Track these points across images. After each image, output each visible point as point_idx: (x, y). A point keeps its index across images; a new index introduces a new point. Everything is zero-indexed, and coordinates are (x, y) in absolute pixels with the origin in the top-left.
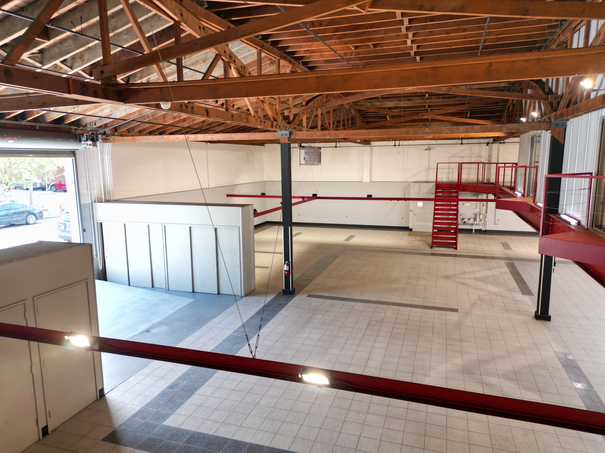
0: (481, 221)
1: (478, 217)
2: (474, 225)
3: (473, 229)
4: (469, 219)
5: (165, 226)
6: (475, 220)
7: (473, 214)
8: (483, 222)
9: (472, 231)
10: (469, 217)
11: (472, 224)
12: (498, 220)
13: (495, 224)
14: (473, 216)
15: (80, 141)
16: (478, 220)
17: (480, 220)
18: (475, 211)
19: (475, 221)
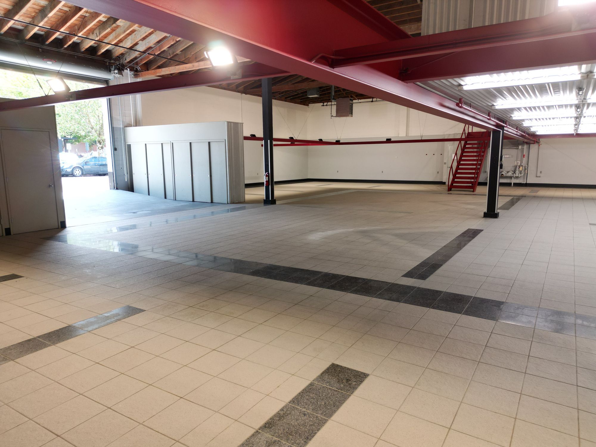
0: (521, 174)
1: (517, 169)
2: (513, 178)
3: (511, 183)
4: (508, 172)
5: (172, 143)
6: (515, 172)
7: (513, 166)
8: (522, 174)
9: (511, 185)
10: (508, 170)
11: (511, 177)
12: (541, 172)
13: (537, 177)
14: (513, 169)
15: (110, 71)
16: (517, 172)
17: (521, 172)
18: (516, 163)
19: (514, 174)
